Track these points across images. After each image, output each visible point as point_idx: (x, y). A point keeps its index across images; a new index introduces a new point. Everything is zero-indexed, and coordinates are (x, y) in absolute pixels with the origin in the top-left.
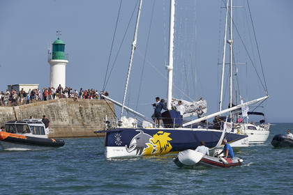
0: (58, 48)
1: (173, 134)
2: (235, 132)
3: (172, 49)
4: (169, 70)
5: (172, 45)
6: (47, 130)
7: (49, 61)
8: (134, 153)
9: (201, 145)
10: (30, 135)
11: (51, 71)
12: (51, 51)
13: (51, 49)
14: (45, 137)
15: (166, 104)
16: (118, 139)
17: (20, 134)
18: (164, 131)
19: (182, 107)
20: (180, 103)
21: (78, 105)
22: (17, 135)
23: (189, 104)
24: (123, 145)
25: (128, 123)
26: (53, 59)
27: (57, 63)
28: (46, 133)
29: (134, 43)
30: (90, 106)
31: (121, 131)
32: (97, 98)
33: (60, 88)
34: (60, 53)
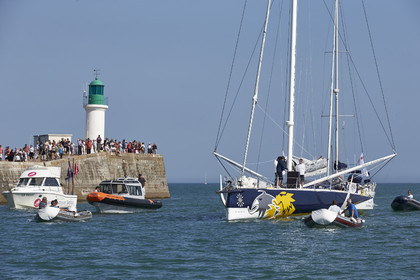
0: (95, 90)
1: (296, 195)
2: (359, 193)
3: (292, 104)
4: (289, 126)
5: (292, 99)
6: (143, 190)
7: (85, 106)
8: (256, 214)
9: (333, 204)
10: (128, 195)
11: (87, 117)
12: (87, 94)
13: (86, 92)
14: (142, 197)
15: (286, 163)
16: (240, 200)
17: (116, 195)
18: (287, 192)
19: (303, 165)
20: (301, 161)
21: (120, 161)
22: (114, 196)
23: (310, 162)
24: (245, 206)
25: (248, 183)
26: (90, 103)
27: (94, 109)
28: (143, 194)
29: (255, 97)
30: (135, 162)
31: (243, 192)
32: (143, 152)
33: (99, 140)
34: (99, 96)
